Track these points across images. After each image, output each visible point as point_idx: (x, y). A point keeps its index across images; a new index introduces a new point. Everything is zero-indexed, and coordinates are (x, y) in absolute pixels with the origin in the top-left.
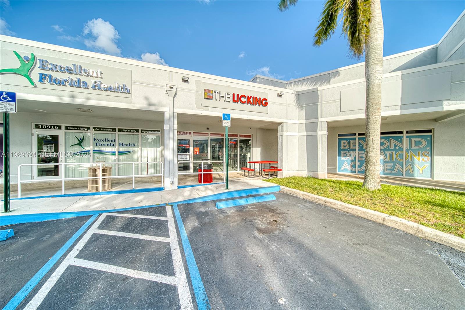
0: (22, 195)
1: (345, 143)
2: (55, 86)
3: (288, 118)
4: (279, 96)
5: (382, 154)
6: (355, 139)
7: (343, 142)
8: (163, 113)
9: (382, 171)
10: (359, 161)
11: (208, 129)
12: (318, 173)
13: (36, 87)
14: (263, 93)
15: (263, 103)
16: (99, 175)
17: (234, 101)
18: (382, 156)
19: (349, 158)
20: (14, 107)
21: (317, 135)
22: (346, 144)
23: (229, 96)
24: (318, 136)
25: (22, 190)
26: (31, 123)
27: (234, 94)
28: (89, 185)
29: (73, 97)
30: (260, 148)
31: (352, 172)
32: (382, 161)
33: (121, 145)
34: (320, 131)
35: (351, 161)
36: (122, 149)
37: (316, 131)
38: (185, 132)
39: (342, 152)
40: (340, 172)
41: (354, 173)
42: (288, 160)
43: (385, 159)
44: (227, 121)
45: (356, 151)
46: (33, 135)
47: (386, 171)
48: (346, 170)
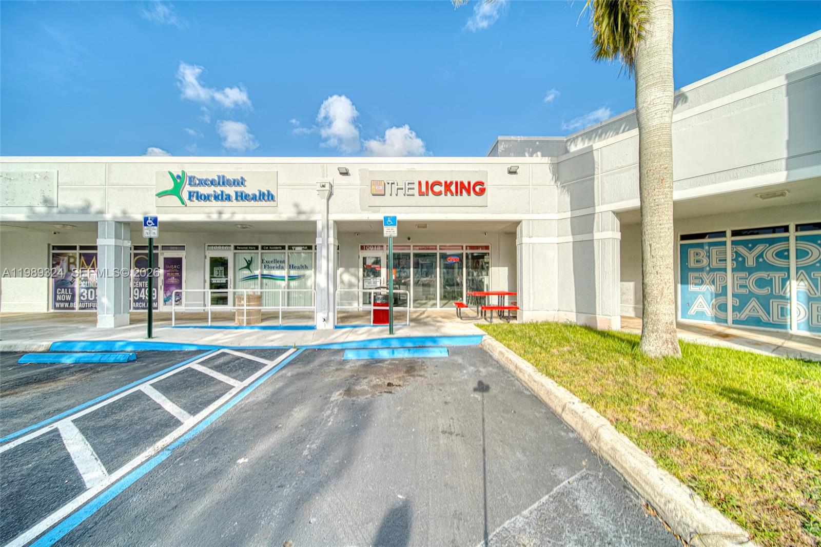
0: (175, 324)
1: (697, 254)
2: (202, 203)
3: (532, 211)
4: (512, 172)
5: (802, 280)
6: (724, 243)
7: (692, 252)
8: (314, 223)
9: (803, 320)
10: (734, 295)
11: (409, 239)
12: (596, 317)
13: (186, 206)
14: (476, 172)
15: (478, 188)
16: (243, 305)
17: (421, 194)
18: (802, 283)
19: (707, 289)
20: (156, 231)
21: (593, 240)
22: (701, 257)
23: (411, 186)
24: (595, 241)
25: (176, 319)
26: (205, 244)
27: (420, 183)
28: (236, 317)
29: (220, 213)
30: (506, 269)
31: (717, 320)
32: (803, 297)
33: (291, 267)
34: (598, 231)
35: (714, 296)
36: (293, 273)
37: (591, 231)
38: (374, 246)
39: (691, 275)
40: (686, 318)
41: (724, 322)
42: (533, 289)
43: (812, 292)
44: (391, 227)
45: (726, 272)
46: (205, 257)
47: (815, 322)
48: (701, 315)
